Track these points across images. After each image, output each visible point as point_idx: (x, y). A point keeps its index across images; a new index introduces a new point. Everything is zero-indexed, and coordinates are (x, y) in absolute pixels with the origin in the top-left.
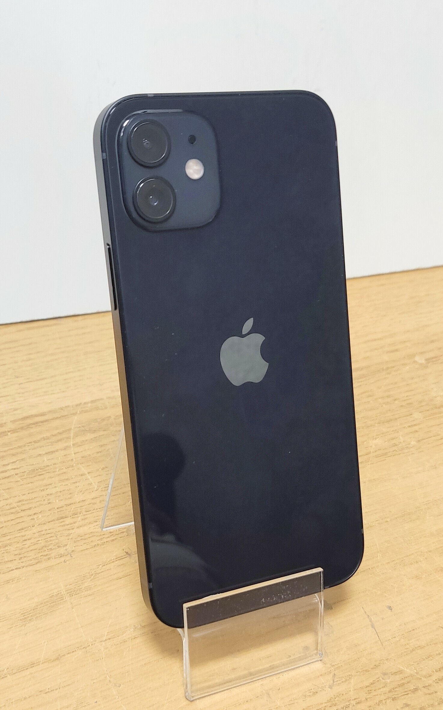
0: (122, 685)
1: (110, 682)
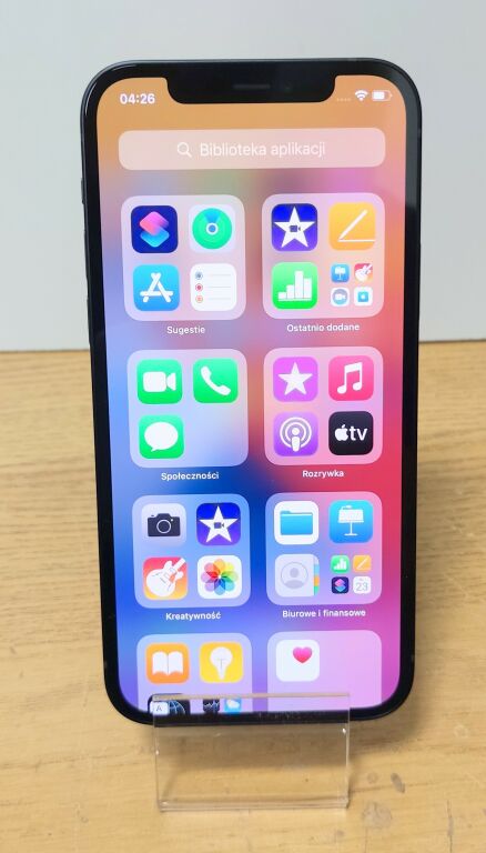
0: (89, 821)
1: (78, 812)
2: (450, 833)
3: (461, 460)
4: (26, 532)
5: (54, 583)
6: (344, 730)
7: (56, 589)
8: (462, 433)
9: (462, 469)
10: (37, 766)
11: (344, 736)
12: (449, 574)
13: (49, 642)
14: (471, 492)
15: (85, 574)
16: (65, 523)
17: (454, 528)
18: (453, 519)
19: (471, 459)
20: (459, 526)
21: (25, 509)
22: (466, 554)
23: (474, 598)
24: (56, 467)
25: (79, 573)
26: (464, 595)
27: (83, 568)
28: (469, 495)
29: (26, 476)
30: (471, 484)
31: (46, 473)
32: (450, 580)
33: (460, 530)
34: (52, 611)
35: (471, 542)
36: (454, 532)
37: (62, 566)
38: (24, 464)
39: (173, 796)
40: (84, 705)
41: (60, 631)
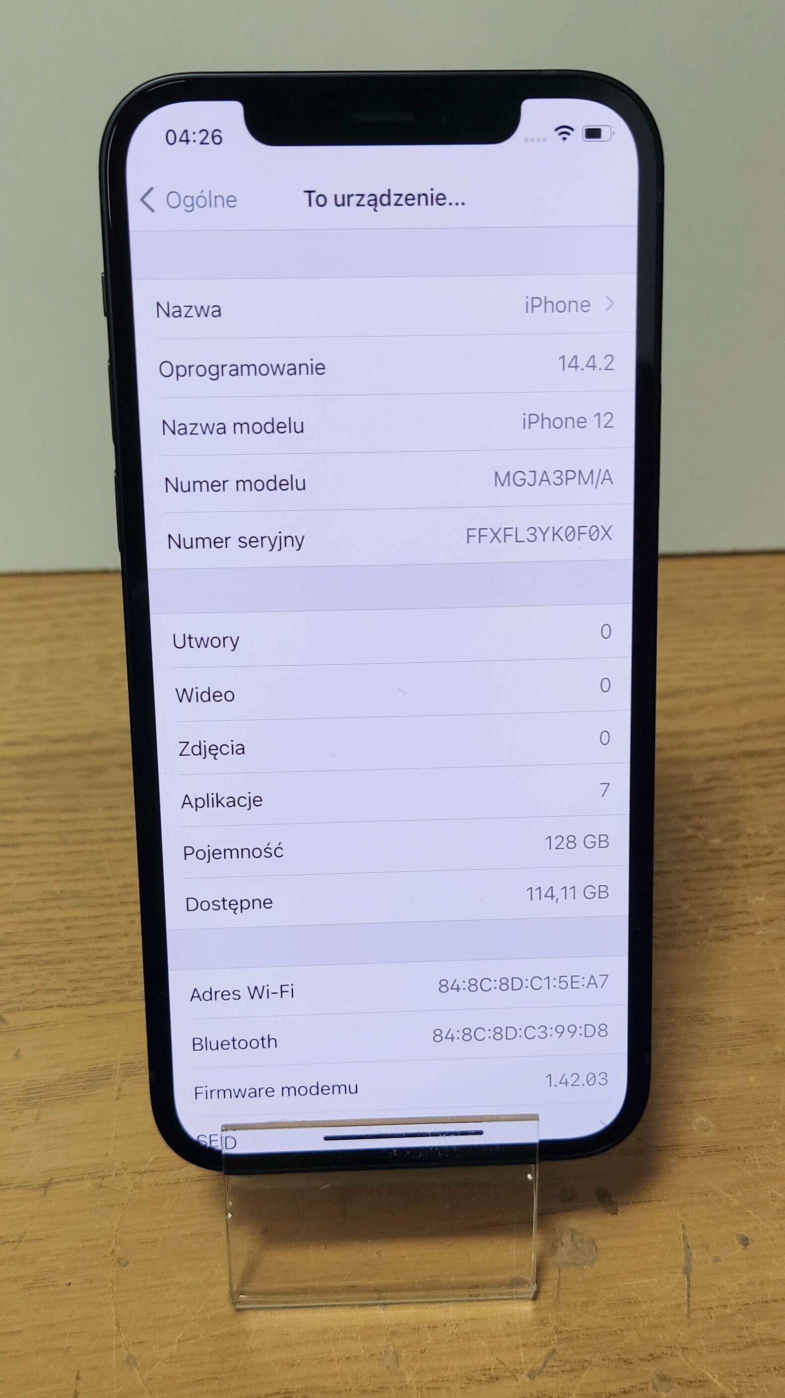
0: (130, 1265)
1: (112, 1253)
2: (687, 1271)
3: (699, 732)
4: (16, 845)
5: (64, 920)
6: (529, 1176)
7: (67, 928)
8: (701, 691)
9: (702, 745)
10: (46, 1186)
11: (530, 1184)
12: (682, 899)
13: (60, 1006)
14: (718, 779)
15: (113, 905)
16: (80, 831)
17: (690, 832)
18: (687, 818)
19: (716, 730)
20: (699, 828)
21: (14, 811)
22: (710, 869)
23: (722, 933)
24: (63, 747)
25: (103, 905)
26: (707, 930)
27: (109, 896)
28: (713, 784)
29: (13, 761)
30: (717, 766)
31: (47, 757)
32: (685, 907)
33: (700, 834)
34: (63, 962)
35: (717, 852)
36: (690, 838)
37: (76, 894)
38: (10, 744)
39: (255, 1286)
40: (117, 1099)
41: (76, 989)
